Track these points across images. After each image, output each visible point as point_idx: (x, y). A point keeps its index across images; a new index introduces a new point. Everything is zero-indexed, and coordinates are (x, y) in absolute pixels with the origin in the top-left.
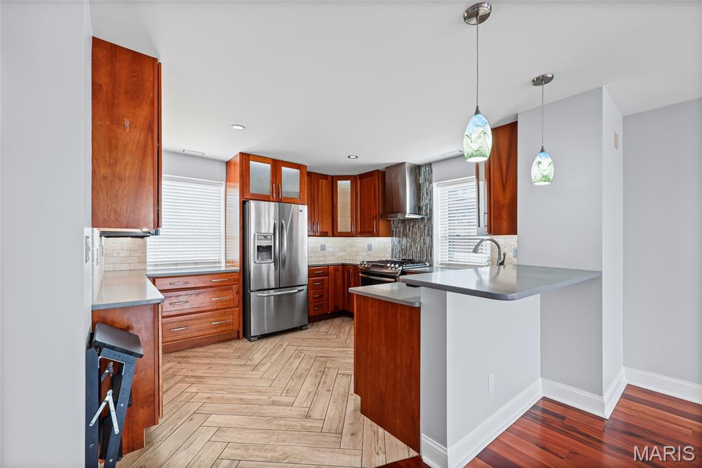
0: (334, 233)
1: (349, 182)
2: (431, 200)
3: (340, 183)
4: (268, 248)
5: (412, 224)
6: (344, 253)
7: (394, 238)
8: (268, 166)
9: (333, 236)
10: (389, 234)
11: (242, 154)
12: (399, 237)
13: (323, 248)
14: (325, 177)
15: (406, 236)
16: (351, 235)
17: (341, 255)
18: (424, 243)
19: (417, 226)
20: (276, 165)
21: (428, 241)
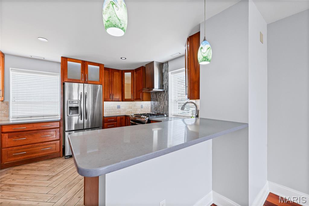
0: (123, 100)
1: (130, 73)
2: (168, 81)
3: (126, 73)
4: (77, 108)
5: (159, 94)
6: (131, 110)
7: (152, 102)
8: (80, 64)
9: (122, 101)
10: (149, 99)
11: (62, 57)
12: (154, 101)
13: (119, 107)
14: (118, 71)
15: (157, 100)
16: (131, 100)
17: (129, 110)
18: (165, 104)
19: (162, 95)
20: (85, 64)
21: (166, 103)
